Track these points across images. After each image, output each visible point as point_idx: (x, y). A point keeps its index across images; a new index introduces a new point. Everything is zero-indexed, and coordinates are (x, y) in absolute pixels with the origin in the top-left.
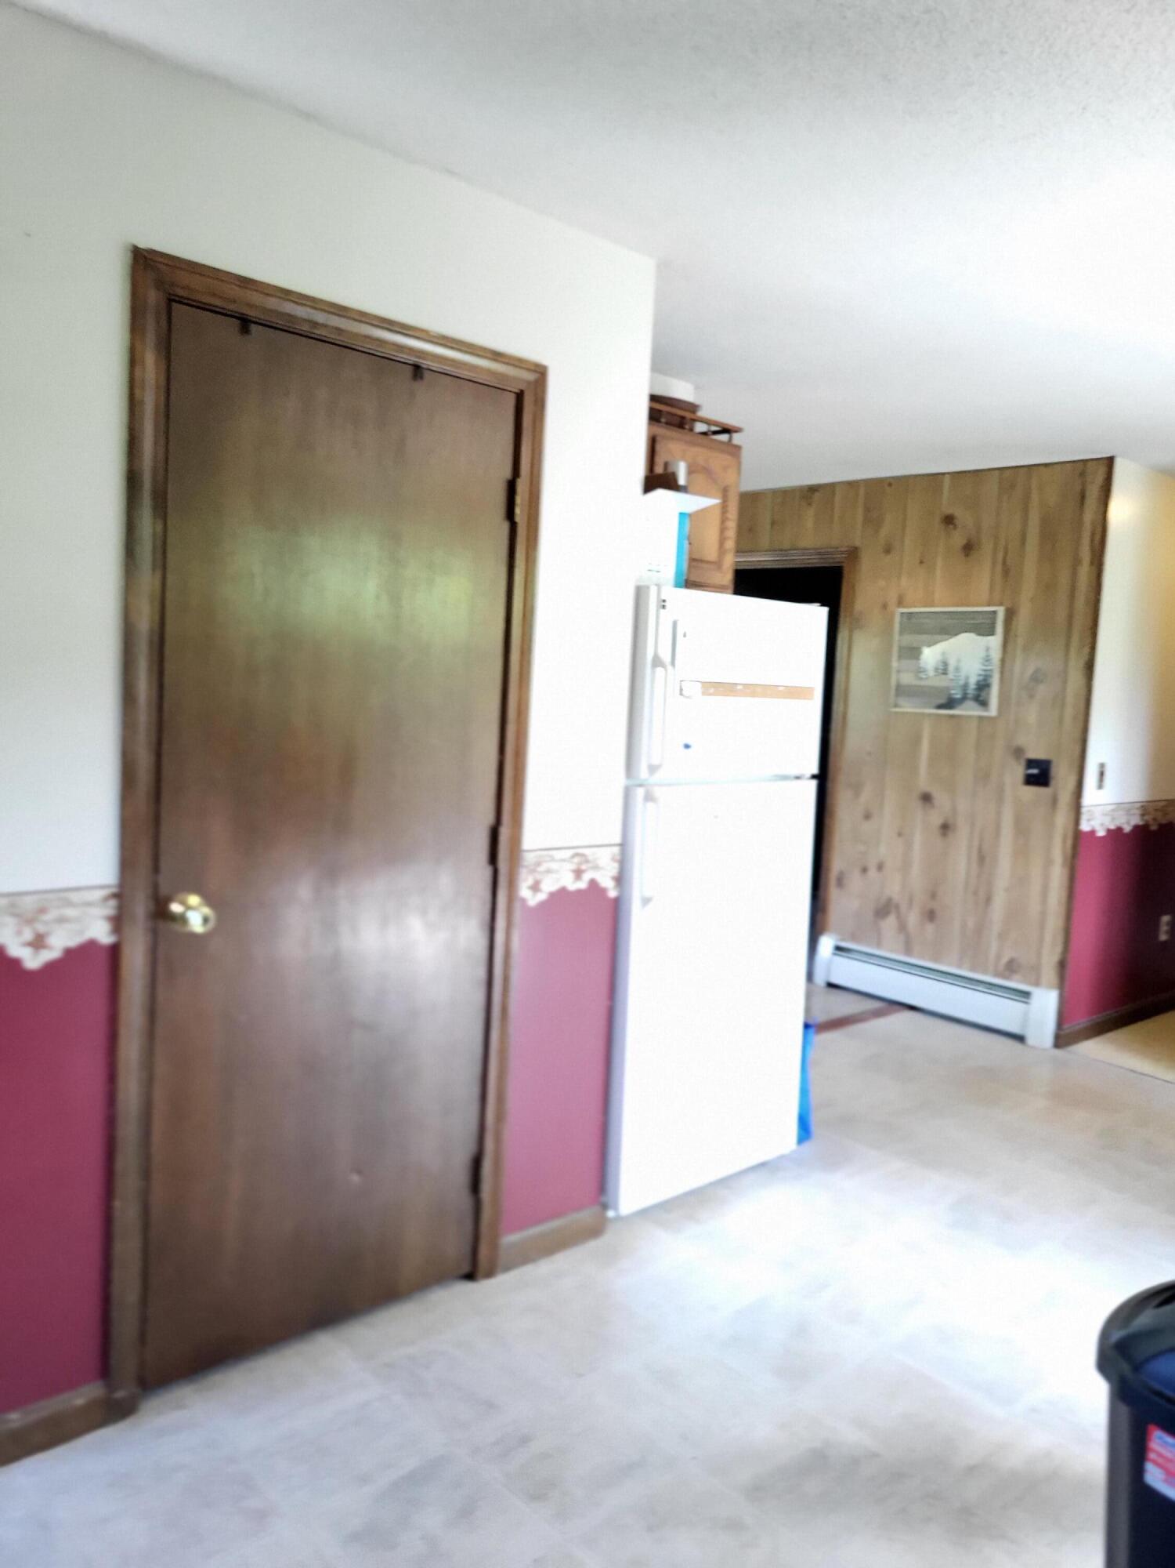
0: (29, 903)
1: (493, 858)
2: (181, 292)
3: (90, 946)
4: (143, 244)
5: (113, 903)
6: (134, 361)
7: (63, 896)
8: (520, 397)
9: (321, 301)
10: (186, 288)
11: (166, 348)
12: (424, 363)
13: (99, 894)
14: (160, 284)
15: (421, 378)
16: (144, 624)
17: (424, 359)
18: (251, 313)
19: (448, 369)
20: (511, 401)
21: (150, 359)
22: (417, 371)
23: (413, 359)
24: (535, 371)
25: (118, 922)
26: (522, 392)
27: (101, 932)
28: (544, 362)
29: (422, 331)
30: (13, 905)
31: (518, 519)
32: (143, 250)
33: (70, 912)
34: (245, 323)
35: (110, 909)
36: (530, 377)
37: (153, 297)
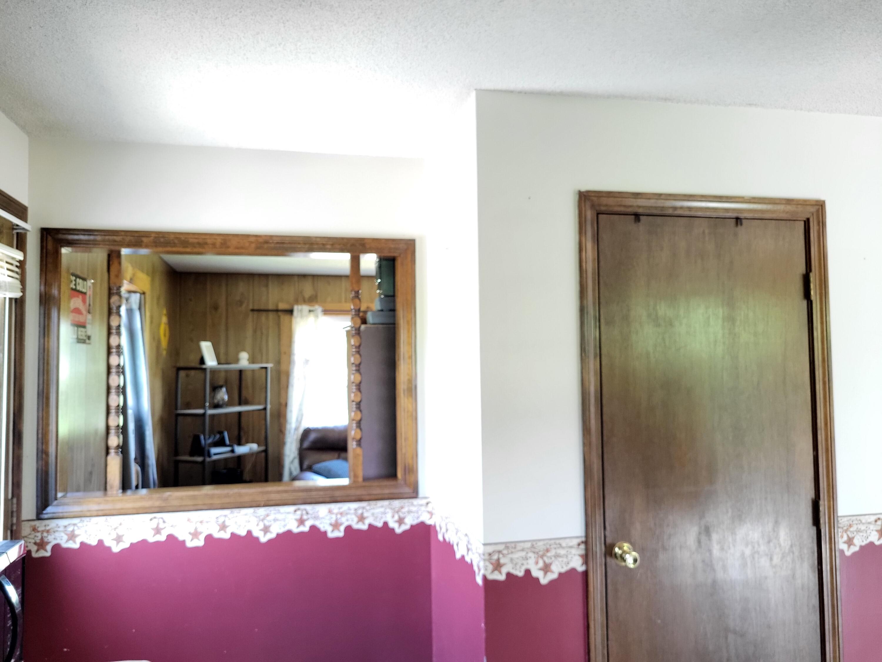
0: (541, 546)
1: (816, 521)
2: (603, 209)
3: (573, 571)
4: (584, 189)
5: (583, 546)
6: (581, 249)
7: (557, 542)
8: (807, 223)
9: (679, 195)
10: (606, 205)
11: (597, 239)
12: (741, 216)
13: (575, 542)
14: (593, 206)
15: (741, 224)
16: (592, 389)
17: (741, 213)
18: (640, 211)
19: (757, 216)
20: (801, 226)
21: (589, 245)
22: (738, 221)
23: (735, 215)
24: (816, 205)
25: (586, 559)
26: (808, 220)
27: (578, 565)
28: (822, 198)
29: (739, 197)
30: (533, 546)
31: (813, 297)
32: (584, 192)
33: (562, 552)
34: (637, 216)
35: (581, 550)
36: (813, 209)
37: (589, 214)
